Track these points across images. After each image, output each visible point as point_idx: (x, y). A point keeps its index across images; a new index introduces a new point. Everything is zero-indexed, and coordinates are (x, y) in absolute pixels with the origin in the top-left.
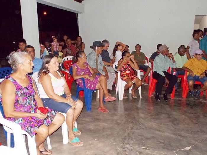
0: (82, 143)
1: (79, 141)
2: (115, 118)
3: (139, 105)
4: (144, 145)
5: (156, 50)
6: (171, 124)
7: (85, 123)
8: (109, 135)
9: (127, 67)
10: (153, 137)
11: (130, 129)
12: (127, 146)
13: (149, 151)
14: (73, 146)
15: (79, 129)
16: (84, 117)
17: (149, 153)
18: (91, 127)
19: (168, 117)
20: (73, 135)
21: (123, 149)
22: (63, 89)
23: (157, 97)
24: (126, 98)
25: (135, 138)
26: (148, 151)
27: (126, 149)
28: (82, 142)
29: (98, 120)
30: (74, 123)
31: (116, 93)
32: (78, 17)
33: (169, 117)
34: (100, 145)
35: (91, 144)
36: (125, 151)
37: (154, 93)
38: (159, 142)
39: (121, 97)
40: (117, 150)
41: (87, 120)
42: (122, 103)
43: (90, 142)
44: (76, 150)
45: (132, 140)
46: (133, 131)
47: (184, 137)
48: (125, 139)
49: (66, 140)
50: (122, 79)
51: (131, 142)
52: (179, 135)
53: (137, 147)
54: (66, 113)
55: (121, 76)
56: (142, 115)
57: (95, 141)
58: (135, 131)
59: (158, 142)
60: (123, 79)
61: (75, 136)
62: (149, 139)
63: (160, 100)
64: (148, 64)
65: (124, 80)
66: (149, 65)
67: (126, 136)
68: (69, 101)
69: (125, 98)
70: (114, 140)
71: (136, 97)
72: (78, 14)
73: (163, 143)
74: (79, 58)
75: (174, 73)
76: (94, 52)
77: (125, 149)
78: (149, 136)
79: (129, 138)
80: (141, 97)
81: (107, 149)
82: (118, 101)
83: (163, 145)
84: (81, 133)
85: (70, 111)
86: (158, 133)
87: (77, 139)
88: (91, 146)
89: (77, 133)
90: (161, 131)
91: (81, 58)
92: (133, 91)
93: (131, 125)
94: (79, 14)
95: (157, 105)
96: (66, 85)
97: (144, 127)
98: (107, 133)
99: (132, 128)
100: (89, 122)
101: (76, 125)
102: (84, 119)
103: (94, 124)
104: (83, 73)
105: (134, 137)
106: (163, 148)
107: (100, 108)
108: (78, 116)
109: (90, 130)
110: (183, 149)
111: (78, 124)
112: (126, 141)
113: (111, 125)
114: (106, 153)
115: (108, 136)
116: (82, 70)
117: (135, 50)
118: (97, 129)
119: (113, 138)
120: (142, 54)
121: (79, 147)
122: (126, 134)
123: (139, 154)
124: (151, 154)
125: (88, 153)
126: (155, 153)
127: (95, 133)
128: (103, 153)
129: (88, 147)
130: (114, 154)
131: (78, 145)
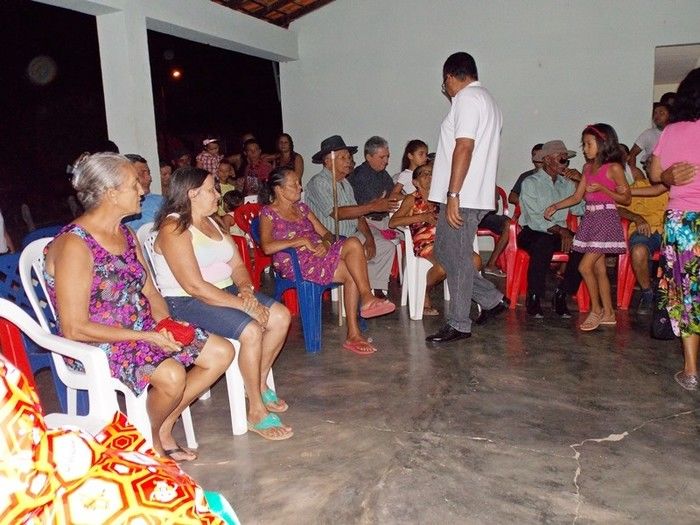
0: (289, 429)
1: (280, 425)
2: (395, 366)
4: (479, 433)
6: (570, 377)
7: (300, 383)
8: (374, 409)
10: (510, 413)
11: (438, 392)
12: (427, 435)
13: (494, 446)
15: (283, 396)
17: (493, 451)
18: (320, 390)
19: (563, 360)
20: (260, 406)
21: (416, 443)
22: (228, 271)
23: (533, 307)
24: (435, 313)
25: (452, 416)
26: (490, 447)
27: (423, 443)
28: (288, 426)
29: (344, 373)
30: (263, 374)
32: (278, 73)
33: (567, 360)
34: (344, 435)
35: (317, 434)
36: (420, 448)
38: (528, 423)
39: (417, 312)
40: (393, 446)
41: (308, 373)
42: (421, 327)
43: (315, 429)
44: (272, 449)
45: (443, 419)
46: (448, 397)
47: (608, 409)
48: (421, 418)
49: (240, 424)
50: (417, 253)
51: (442, 425)
52: (592, 404)
53: (457, 439)
54: (237, 338)
55: (416, 244)
56: (479, 357)
57: (329, 426)
58: (455, 397)
59: (522, 425)
60: (423, 253)
62: (497, 416)
63: (541, 314)
65: (424, 257)
67: (425, 412)
68: (248, 303)
69: (429, 313)
70: (387, 421)
72: (277, 64)
73: (539, 426)
77: (419, 443)
78: (498, 408)
79: (435, 416)
81: (364, 444)
82: (409, 324)
83: (538, 431)
84: (287, 407)
85: (250, 331)
86: (526, 400)
87: (275, 418)
88: (317, 439)
89: (275, 406)
91: (282, 187)
93: (444, 383)
94: (281, 64)
95: (532, 330)
96: (238, 262)
97: (483, 388)
98: (368, 404)
100: (311, 379)
101: (270, 382)
102: (299, 372)
103: (331, 383)
104: (294, 233)
105: (449, 414)
106: (538, 438)
107: (349, 343)
108: (277, 353)
109: (315, 400)
110: (599, 440)
112: (425, 424)
113: (380, 386)
114: (360, 455)
115: (369, 413)
116: (291, 226)
118: (336, 395)
119: (384, 418)
122: (425, 407)
123: (460, 455)
124: (498, 454)
125: (305, 454)
126: (512, 450)
127: (332, 406)
128: (350, 455)
129: (306, 441)
130: (386, 455)
131: (278, 435)
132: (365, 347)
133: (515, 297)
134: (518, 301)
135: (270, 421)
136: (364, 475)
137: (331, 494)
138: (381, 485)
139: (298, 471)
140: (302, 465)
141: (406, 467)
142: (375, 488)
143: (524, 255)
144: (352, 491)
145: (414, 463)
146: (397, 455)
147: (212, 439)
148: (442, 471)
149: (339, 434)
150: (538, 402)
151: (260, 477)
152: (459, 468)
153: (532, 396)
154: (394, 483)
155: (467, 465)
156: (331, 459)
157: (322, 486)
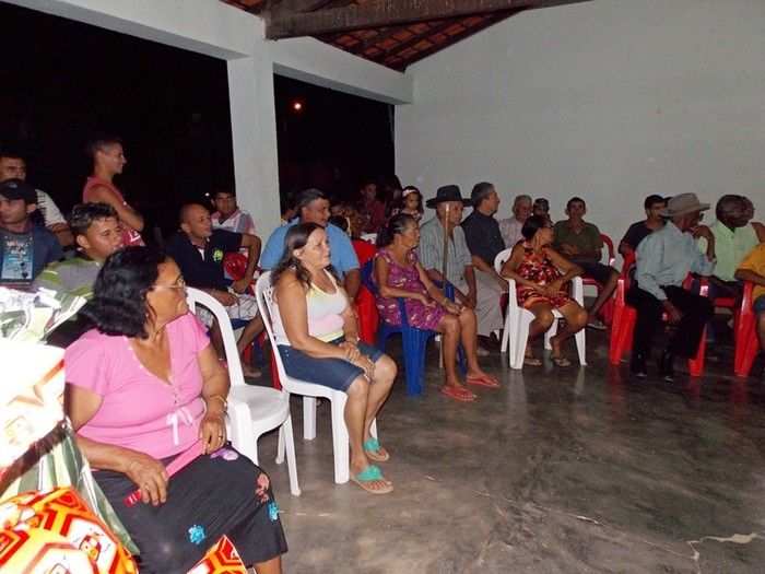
0: (389, 483)
1: (380, 478)
2: (495, 420)
3: (579, 387)
4: (584, 510)
5: (641, 216)
6: (683, 454)
7: (399, 430)
8: (473, 468)
9: (545, 269)
10: (617, 490)
11: (539, 456)
12: (528, 506)
13: (599, 529)
14: (363, 492)
16: (400, 410)
17: (599, 535)
18: (420, 440)
19: (675, 431)
20: (362, 458)
21: (516, 513)
22: (340, 322)
25: (554, 486)
26: (596, 531)
27: (524, 516)
28: (389, 480)
29: (441, 422)
30: (368, 423)
31: (504, 349)
32: (393, 114)
33: (679, 432)
34: (444, 495)
35: (417, 490)
36: (520, 520)
37: (629, 351)
38: (637, 505)
39: (517, 361)
40: (494, 515)
41: (409, 419)
42: (520, 379)
43: (415, 484)
44: (372, 503)
45: (545, 489)
46: (549, 463)
47: (728, 500)
48: (523, 486)
49: (342, 473)
50: (520, 304)
51: (543, 496)
52: (710, 492)
53: (561, 516)
54: (344, 390)
55: (519, 295)
56: (582, 418)
57: (428, 484)
58: (556, 463)
59: (632, 507)
60: (525, 305)
61: (370, 462)
62: (603, 493)
64: (612, 260)
65: (528, 308)
66: (617, 262)
67: (525, 478)
68: (352, 355)
69: (529, 363)
70: (487, 484)
71: (568, 364)
72: (393, 107)
73: (649, 510)
74: (397, 236)
75: (704, 288)
76: (437, 221)
77: (519, 514)
78: (602, 483)
79: (535, 484)
80: (583, 362)
81: (463, 509)
82: (509, 373)
83: (649, 516)
84: (388, 456)
85: (357, 385)
86: (635, 476)
87: (376, 470)
88: (416, 497)
89: (376, 455)
90: (646, 474)
91: (402, 235)
92: (557, 342)
93: (544, 445)
94: (396, 107)
95: (636, 391)
97: (587, 456)
98: (469, 462)
99: (546, 456)
100: (411, 426)
101: (374, 430)
102: (399, 417)
103: (431, 434)
105: (550, 483)
106: (650, 526)
108: (381, 403)
109: (414, 451)
110: (722, 540)
111: (380, 429)
112: (526, 492)
113: (480, 442)
114: (458, 521)
115: (468, 473)
116: (403, 272)
117: (567, 218)
118: (435, 448)
119: (484, 479)
120: (590, 230)
121: (380, 495)
122: (526, 471)
123: (564, 535)
124: (605, 541)
125: (404, 514)
126: (622, 537)
127: (431, 459)
128: (450, 520)
129: (405, 497)
130: (486, 527)
131: (379, 488)
132: (464, 393)
133: (619, 354)
134: (622, 357)
135: (371, 473)
136: (463, 546)
137: (429, 566)
138: (480, 561)
139: (397, 533)
140: (400, 526)
141: (507, 543)
142: (474, 565)
143: (632, 311)
144: (450, 565)
145: (515, 537)
146: (497, 527)
147: (315, 486)
148: (545, 553)
149: (439, 493)
150: (648, 481)
151: (360, 536)
152: (563, 553)
153: (641, 472)
154: (493, 561)
155: (572, 549)
156: (429, 522)
157: (420, 555)
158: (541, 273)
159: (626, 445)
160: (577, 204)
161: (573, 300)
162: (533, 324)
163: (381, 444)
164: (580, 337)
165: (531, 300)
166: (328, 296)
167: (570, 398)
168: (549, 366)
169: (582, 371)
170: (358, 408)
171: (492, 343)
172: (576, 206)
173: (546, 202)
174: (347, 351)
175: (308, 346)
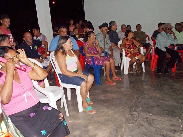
0: (95, 111)
1: (92, 109)
2: (122, 90)
3: (143, 78)
4: (150, 112)
5: (157, 28)
6: (174, 94)
7: (95, 95)
9: (132, 45)
10: (158, 106)
11: (136, 99)
12: (135, 113)
16: (95, 89)
18: (102, 97)
19: (171, 88)
20: (86, 104)
21: (131, 115)
22: (76, 65)
25: (141, 107)
26: (153, 117)
27: (134, 116)
29: (107, 92)
30: (87, 94)
31: (122, 69)
32: (84, 3)
33: (172, 88)
34: (111, 112)
35: (103, 112)
36: (133, 117)
37: (156, 67)
38: (163, 109)
39: (126, 72)
40: (126, 116)
41: (98, 92)
42: (127, 77)
43: (102, 110)
44: (91, 116)
45: (138, 108)
46: (139, 100)
48: (132, 107)
49: (81, 109)
51: (138, 110)
52: (181, 103)
53: (143, 114)
54: (80, 85)
55: (126, 53)
56: (146, 87)
57: (106, 109)
58: (141, 100)
61: (89, 105)
62: (154, 107)
63: (161, 73)
64: (149, 42)
66: (151, 42)
67: (133, 105)
68: (81, 75)
70: (122, 108)
71: (140, 72)
73: (167, 110)
74: (89, 38)
77: (132, 115)
78: (154, 104)
79: (136, 106)
80: (144, 71)
81: (117, 116)
82: (124, 76)
83: (167, 112)
84: (93, 103)
85: (83, 84)
86: (162, 101)
87: (91, 107)
88: (103, 113)
89: (90, 103)
90: (165, 100)
92: (137, 66)
93: (136, 95)
95: (160, 78)
97: (149, 97)
98: (116, 102)
99: (138, 98)
100: (99, 93)
101: (88, 96)
102: (95, 91)
103: (104, 95)
104: (93, 51)
105: (140, 106)
106: (167, 114)
109: (100, 101)
111: (90, 95)
112: (133, 109)
113: (119, 96)
114: (116, 119)
115: (117, 105)
116: (92, 49)
117: (136, 30)
118: (107, 99)
119: (121, 107)
121: (92, 114)
122: (133, 103)
123: (145, 120)
124: (157, 120)
125: (100, 119)
126: (161, 118)
127: (105, 103)
128: (113, 119)
129: (100, 114)
130: (124, 120)
131: (92, 112)
132: (112, 83)
133: (154, 68)
134: (155, 69)
135: (89, 108)
136: (118, 126)
137: (109, 132)
138: (123, 129)
139: (99, 124)
140: (99, 122)
141: (130, 124)
142: (122, 131)
143: (157, 56)
144: (115, 131)
145: (132, 122)
146: (127, 119)
147: (73, 113)
148: (141, 125)
149: (109, 112)
150: (165, 102)
151: (88, 126)
152: (146, 124)
153: (163, 100)
154: (127, 129)
155: (148, 123)
156: (108, 120)
157: (106, 130)
158: (131, 46)
159: (159, 93)
160: (139, 26)
161: (141, 54)
162: (130, 61)
163: (91, 99)
164: (143, 64)
165: (129, 55)
166: (72, 58)
167: (142, 82)
168: (135, 73)
169: (144, 73)
170: (84, 90)
171: (118, 68)
172: (139, 27)
173: (130, 26)
174: (80, 74)
175: (67, 74)
